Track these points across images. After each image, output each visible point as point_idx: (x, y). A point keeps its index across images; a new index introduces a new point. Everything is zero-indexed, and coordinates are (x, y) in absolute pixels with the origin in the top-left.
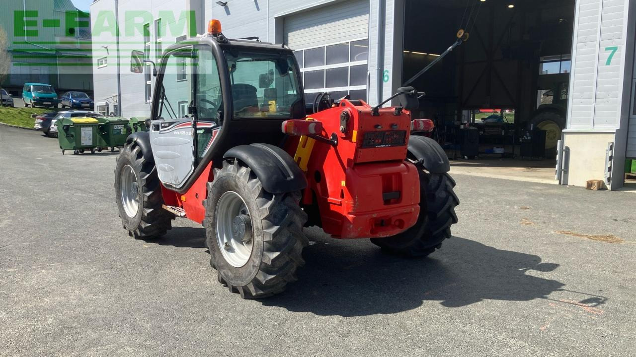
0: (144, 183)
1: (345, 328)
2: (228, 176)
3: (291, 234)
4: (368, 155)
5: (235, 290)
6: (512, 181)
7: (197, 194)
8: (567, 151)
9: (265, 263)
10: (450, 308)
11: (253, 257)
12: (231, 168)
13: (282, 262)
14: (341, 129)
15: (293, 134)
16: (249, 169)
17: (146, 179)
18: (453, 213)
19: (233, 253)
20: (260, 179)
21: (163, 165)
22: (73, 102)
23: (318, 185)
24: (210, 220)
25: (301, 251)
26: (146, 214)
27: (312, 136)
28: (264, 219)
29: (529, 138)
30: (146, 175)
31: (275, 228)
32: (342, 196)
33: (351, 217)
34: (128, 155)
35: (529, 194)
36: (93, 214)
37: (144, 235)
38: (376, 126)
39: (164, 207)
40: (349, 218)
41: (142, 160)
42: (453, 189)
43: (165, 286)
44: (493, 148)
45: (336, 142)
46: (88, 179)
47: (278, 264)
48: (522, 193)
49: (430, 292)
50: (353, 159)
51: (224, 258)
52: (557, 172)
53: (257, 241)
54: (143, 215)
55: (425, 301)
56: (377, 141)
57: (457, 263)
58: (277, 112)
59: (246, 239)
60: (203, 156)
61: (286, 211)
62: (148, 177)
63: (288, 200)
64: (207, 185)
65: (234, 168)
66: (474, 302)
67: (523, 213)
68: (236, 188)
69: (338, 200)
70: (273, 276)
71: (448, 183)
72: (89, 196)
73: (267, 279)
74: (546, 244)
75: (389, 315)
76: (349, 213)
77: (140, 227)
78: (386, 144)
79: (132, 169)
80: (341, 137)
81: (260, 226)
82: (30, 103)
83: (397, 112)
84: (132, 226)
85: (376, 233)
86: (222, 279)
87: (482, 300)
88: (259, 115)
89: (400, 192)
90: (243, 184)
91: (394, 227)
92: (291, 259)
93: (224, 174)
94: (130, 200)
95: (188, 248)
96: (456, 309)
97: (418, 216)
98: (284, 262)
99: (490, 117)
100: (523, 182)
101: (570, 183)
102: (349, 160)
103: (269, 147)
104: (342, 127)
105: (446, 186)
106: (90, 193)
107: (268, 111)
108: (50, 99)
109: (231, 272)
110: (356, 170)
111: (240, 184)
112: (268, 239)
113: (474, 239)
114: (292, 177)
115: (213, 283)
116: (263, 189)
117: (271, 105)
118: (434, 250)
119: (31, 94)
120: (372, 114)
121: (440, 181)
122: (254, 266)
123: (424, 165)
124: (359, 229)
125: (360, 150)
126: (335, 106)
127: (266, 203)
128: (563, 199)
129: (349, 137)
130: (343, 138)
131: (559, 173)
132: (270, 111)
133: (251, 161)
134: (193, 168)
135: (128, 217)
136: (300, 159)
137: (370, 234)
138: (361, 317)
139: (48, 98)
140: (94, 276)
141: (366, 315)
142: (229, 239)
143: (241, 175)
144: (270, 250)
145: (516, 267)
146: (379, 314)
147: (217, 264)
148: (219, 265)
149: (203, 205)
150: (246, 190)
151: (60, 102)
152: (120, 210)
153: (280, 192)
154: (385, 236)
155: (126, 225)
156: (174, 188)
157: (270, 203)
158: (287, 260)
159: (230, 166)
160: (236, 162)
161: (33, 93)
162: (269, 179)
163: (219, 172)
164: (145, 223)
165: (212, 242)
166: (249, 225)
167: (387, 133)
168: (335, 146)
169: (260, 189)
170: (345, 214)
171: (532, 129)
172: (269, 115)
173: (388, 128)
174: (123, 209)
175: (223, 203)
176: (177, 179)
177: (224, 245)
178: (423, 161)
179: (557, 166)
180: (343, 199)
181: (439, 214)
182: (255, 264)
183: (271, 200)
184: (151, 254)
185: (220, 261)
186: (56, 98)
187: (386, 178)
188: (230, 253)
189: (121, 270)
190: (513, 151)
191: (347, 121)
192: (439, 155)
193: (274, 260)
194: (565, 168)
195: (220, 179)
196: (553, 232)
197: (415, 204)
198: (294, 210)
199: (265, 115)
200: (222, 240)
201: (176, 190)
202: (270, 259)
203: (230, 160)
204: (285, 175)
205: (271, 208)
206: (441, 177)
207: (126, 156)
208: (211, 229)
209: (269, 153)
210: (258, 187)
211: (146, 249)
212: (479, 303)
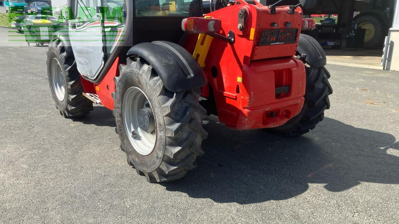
0: (67, 74)
1: (243, 219)
2: (132, 72)
3: (192, 130)
4: (263, 52)
5: (142, 174)
6: (347, 67)
7: (107, 86)
8: (392, 44)
9: (168, 156)
10: (334, 193)
11: (156, 149)
12: (134, 65)
13: (184, 155)
14: (239, 27)
15: (193, 32)
16: (151, 67)
17: (68, 70)
18: (327, 101)
19: (139, 141)
20: (161, 77)
21: (80, 59)
22: (38, 8)
23: (215, 80)
24: (118, 111)
25: (200, 143)
26: (70, 100)
27: (211, 34)
28: (165, 116)
29: (353, 35)
30: (69, 67)
31: (177, 125)
32: (238, 91)
33: (246, 111)
34: (54, 50)
35: (364, 78)
36: (36, 95)
37: (71, 115)
38: (273, 24)
39: (84, 94)
40: (245, 113)
41: (65, 54)
42: (328, 80)
43: (82, 167)
44: (327, 42)
45: (233, 39)
46: (41, 65)
47: (180, 157)
48: (357, 76)
49: (312, 174)
50: (250, 56)
51: (132, 145)
52: (383, 60)
53: (160, 136)
54: (68, 100)
55: (310, 184)
56: (272, 39)
57: (327, 142)
58: (177, 11)
59: (151, 129)
60: (111, 52)
61: (187, 109)
62: (71, 68)
63: (189, 98)
64: (115, 79)
65: (137, 65)
66: (353, 186)
67: (364, 94)
68: (139, 84)
69: (233, 95)
70: (175, 167)
71: (325, 76)
72: (38, 79)
73: (169, 170)
74: (393, 122)
75: (281, 201)
76: (244, 108)
77: (67, 109)
78: (280, 42)
79: (58, 62)
80: (238, 35)
81: (162, 122)
82: (9, 10)
83: (291, 11)
84: (62, 108)
85: (268, 124)
86: (131, 163)
87: (360, 183)
88: (160, 14)
89: (290, 86)
90: (146, 81)
91: (282, 117)
92: (192, 152)
93: (128, 70)
94: (60, 87)
95: (106, 127)
96: (340, 193)
97: (302, 106)
98: (186, 155)
99: (326, 20)
100: (355, 67)
101: (392, 68)
102: (246, 58)
103: (170, 45)
104: (240, 25)
105: (324, 78)
106: (39, 76)
107: (168, 9)
108: (22, 7)
109: (138, 159)
110: (252, 67)
111: (143, 81)
112: (169, 135)
113: (334, 118)
114: (192, 75)
115: (123, 163)
116: (164, 87)
117: (171, 4)
118: (308, 131)
119: (9, 3)
120: (270, 12)
121: (319, 74)
122: (157, 157)
123: (306, 60)
124: (253, 122)
125: (257, 47)
126: (230, 5)
127: (168, 100)
128: (391, 81)
129: (246, 34)
130: (240, 36)
131: (384, 61)
132: (170, 10)
133: (152, 58)
134: (103, 62)
135: (59, 100)
136: (198, 55)
137: (262, 125)
138: (256, 204)
139: (21, 6)
140: (22, 157)
141: (260, 202)
142: (136, 128)
143: (143, 72)
144: (172, 145)
145: (377, 146)
146: (272, 201)
147: (127, 148)
148: (128, 151)
149: (112, 97)
150: (149, 88)
151: (30, 9)
152: (52, 93)
153: (181, 91)
154: (275, 126)
155: (58, 107)
156: (90, 79)
157: (171, 101)
158: (188, 153)
159: (133, 63)
160: (138, 59)
161: (10, 3)
162: (170, 77)
163: (124, 67)
164: (70, 106)
165: (121, 130)
166: (152, 118)
167: (281, 31)
168: (232, 43)
169: (162, 87)
170: (240, 108)
171: (356, 28)
172: (169, 14)
173: (283, 26)
174: (55, 93)
175: (129, 97)
176: (91, 72)
177: (131, 134)
178: (305, 56)
179: (383, 56)
180: (238, 94)
181: (317, 103)
182: (158, 156)
183: (172, 97)
184: (75, 133)
185: (128, 147)
186: (26, 6)
187: (278, 74)
188: (137, 141)
189: (47, 150)
190: (341, 43)
191: (245, 19)
192: (318, 51)
193: (176, 155)
194: (389, 57)
195: (125, 75)
196: (394, 111)
197: (301, 97)
198: (195, 107)
199: (165, 14)
200: (130, 128)
201: (92, 81)
202: (172, 153)
203: (133, 57)
204: (186, 74)
205: (173, 106)
206: (319, 70)
207: (53, 50)
208: (120, 119)
209: (170, 51)
210: (159, 85)
211: (71, 128)
212: (358, 187)
